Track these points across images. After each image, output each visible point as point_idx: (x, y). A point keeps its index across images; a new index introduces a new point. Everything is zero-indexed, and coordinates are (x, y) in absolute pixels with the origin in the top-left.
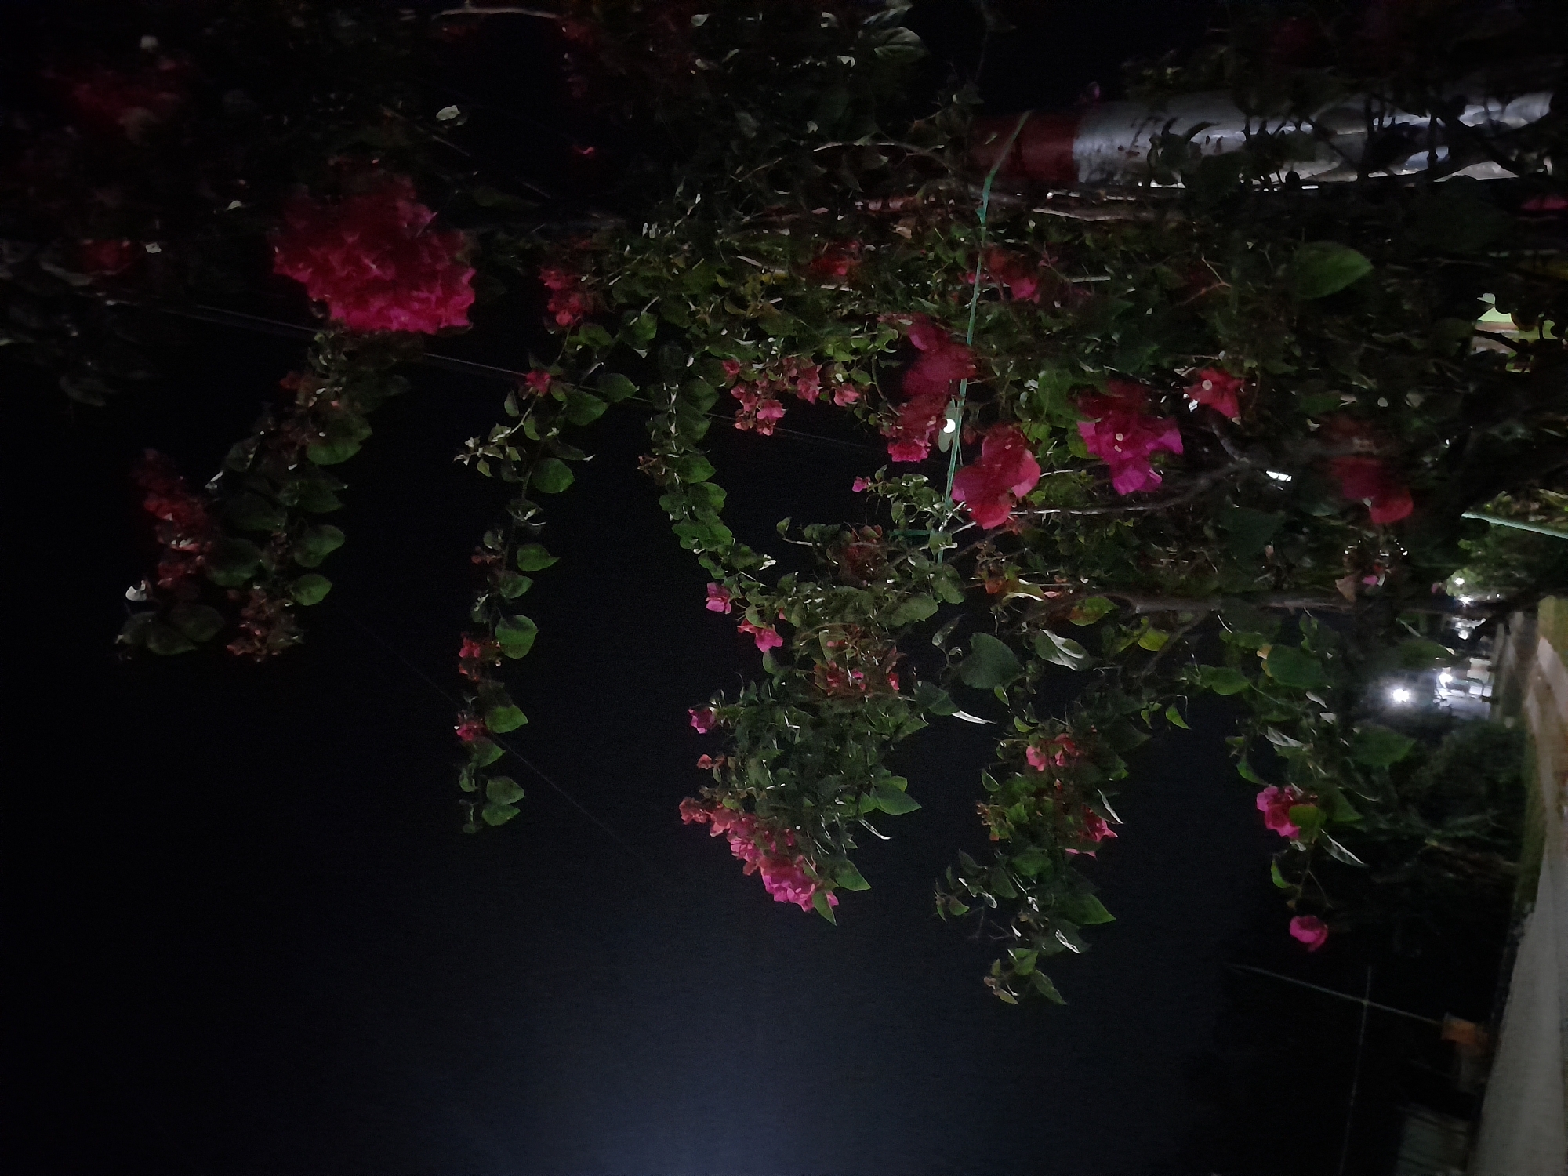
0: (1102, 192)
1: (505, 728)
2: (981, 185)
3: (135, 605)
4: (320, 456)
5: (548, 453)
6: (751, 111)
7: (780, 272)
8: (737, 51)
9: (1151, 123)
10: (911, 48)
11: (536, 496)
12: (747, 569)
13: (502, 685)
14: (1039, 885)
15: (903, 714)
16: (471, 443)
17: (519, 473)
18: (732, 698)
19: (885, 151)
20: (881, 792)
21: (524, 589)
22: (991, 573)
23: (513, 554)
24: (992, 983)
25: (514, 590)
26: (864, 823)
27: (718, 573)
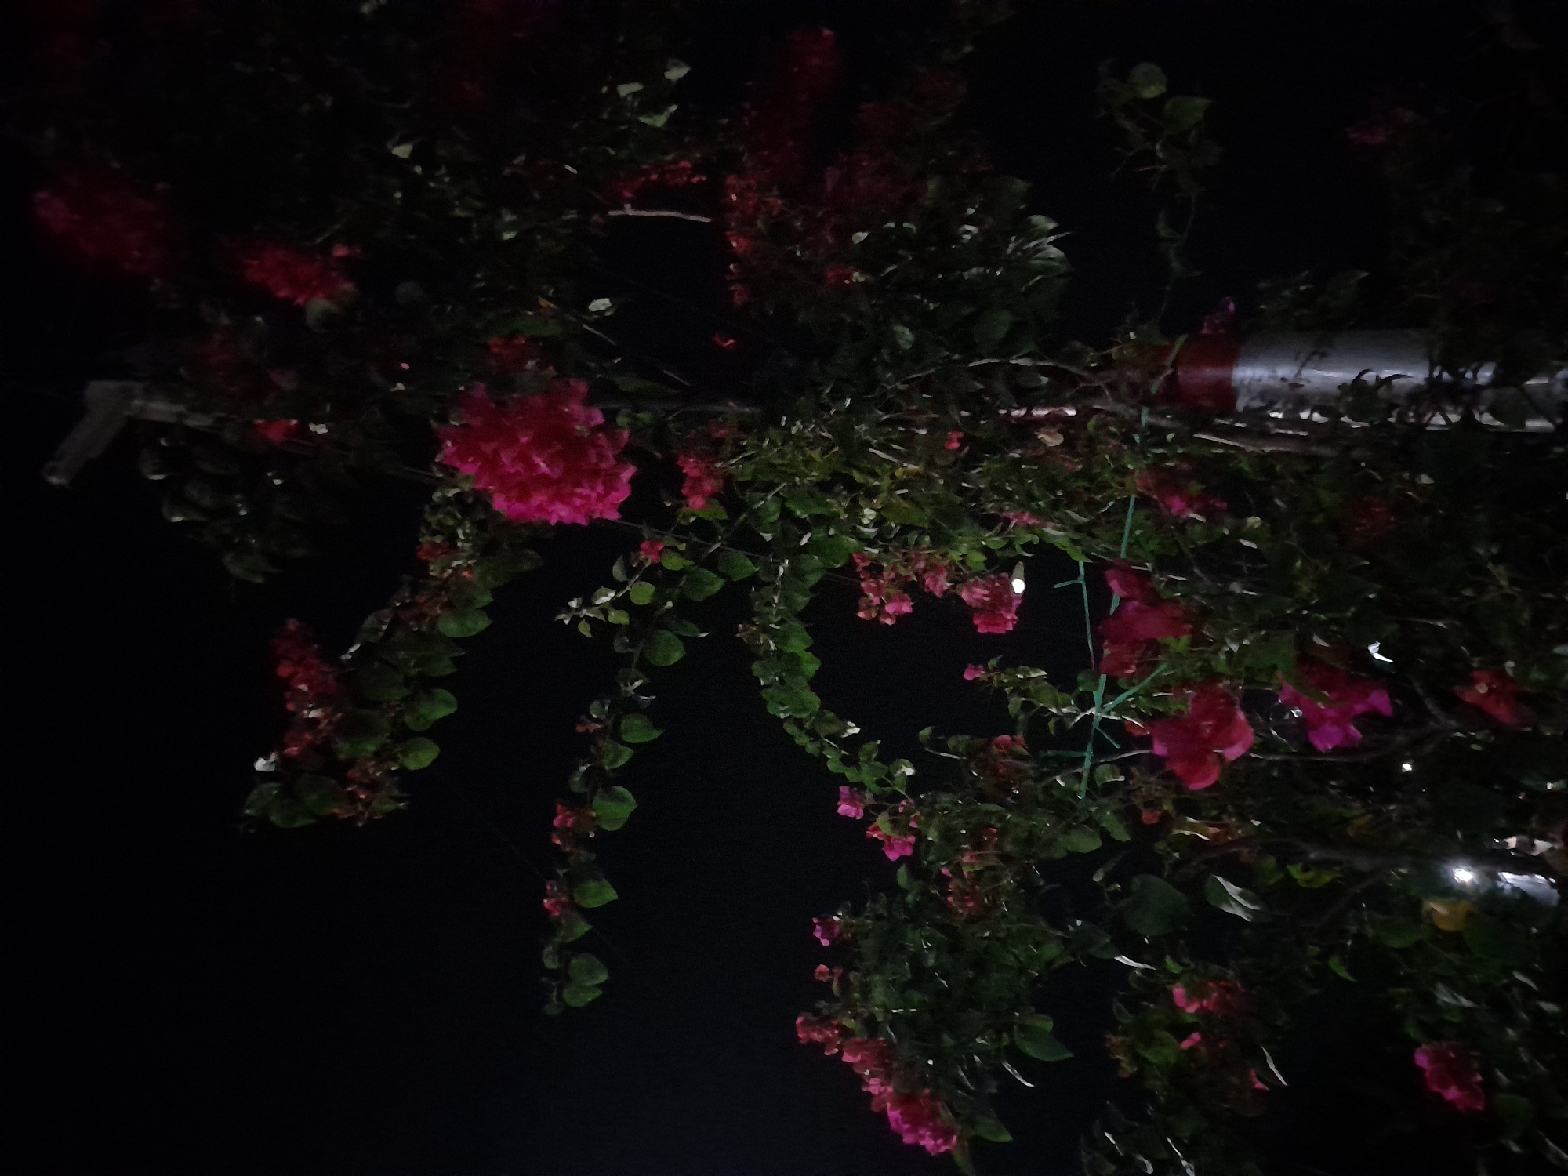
1: (593, 903)
3: (264, 776)
4: (450, 627)
5: (662, 625)
6: (905, 324)
7: (915, 468)
8: (895, 267)
9: (1316, 357)
10: (1055, 264)
11: (645, 667)
12: (831, 737)
13: (594, 857)
14: (1192, 1147)
16: (573, 603)
17: (633, 644)
18: (858, 910)
19: (1045, 371)
20: (1026, 1032)
21: (621, 762)
22: (1146, 802)
23: (616, 725)
25: (614, 761)
26: (1009, 1067)
27: (802, 740)
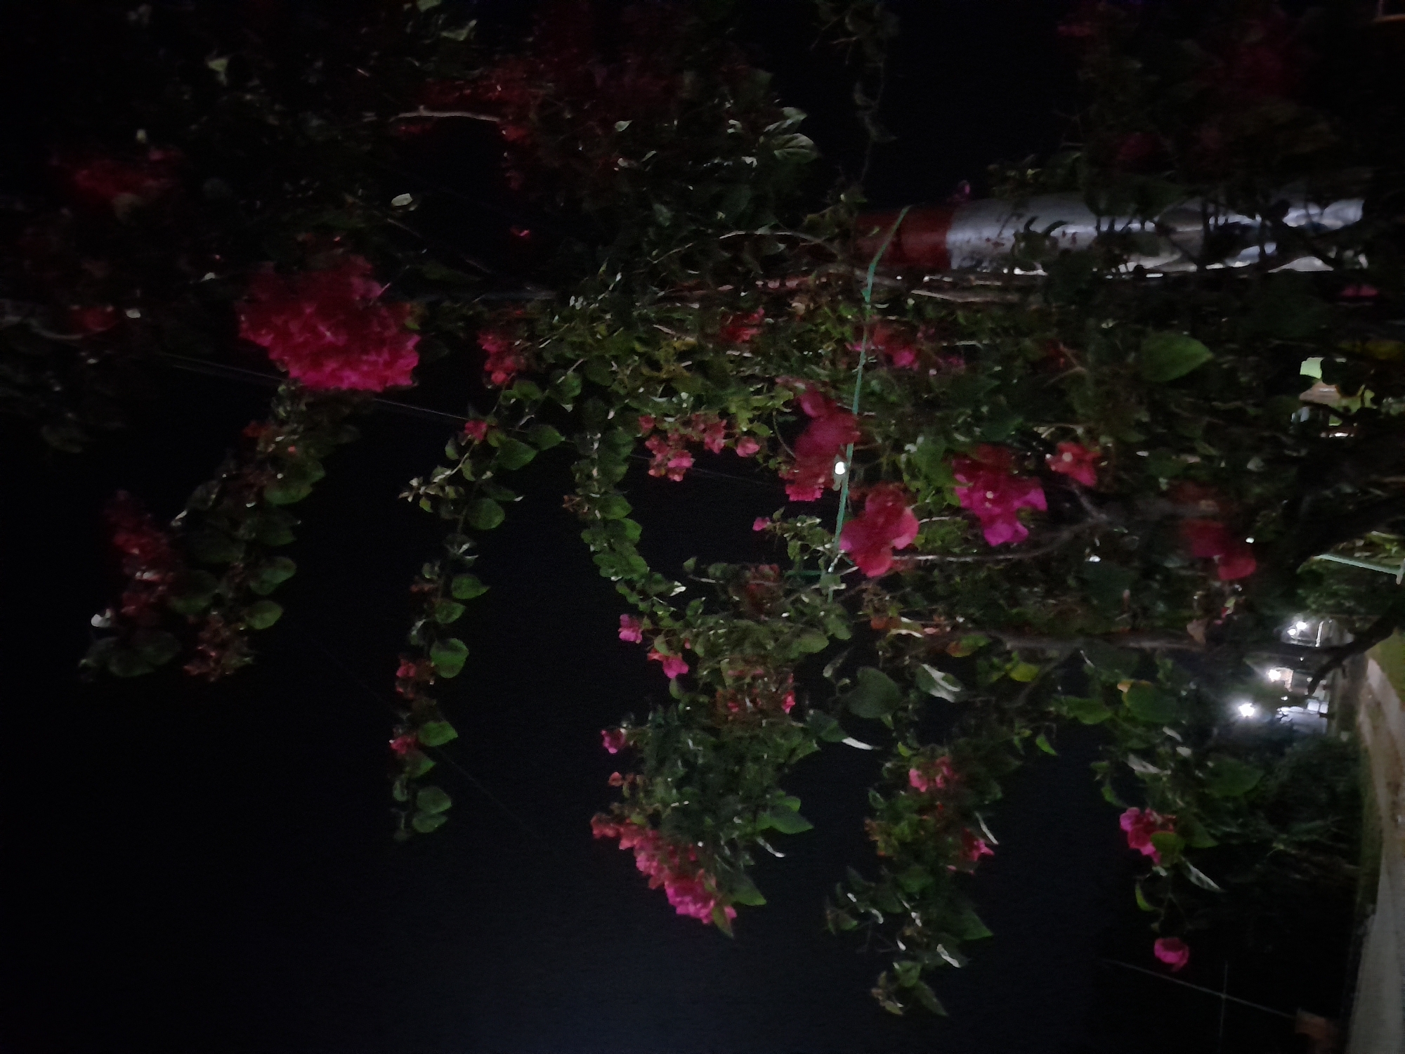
0: (972, 277)
1: (436, 742)
2: (866, 269)
3: (100, 632)
4: (276, 496)
5: (482, 494)
6: (665, 203)
7: (690, 340)
8: (654, 152)
9: (1014, 219)
10: (807, 151)
11: (470, 531)
12: (660, 595)
13: (434, 702)
14: (920, 901)
15: (797, 740)
16: (414, 482)
17: (456, 511)
18: (640, 721)
19: (783, 239)
20: (777, 811)
21: (456, 616)
22: (877, 610)
23: (448, 583)
24: (879, 994)
25: (449, 615)
26: (761, 841)
27: (633, 599)
